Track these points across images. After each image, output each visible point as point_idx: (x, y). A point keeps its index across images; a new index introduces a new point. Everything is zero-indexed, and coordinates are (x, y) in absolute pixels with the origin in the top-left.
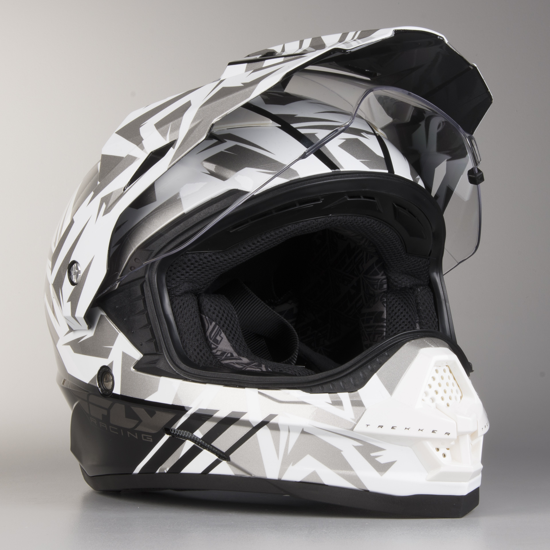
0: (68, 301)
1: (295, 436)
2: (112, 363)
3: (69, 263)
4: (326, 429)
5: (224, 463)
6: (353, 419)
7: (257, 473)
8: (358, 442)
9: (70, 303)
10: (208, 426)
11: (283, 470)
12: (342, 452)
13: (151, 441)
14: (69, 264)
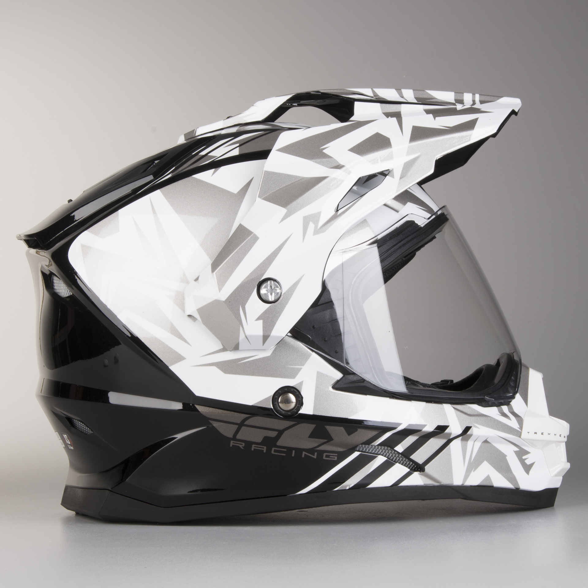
0: (258, 319)
1: (478, 445)
2: (301, 383)
3: (261, 280)
4: (503, 437)
5: (416, 474)
6: (518, 428)
7: (445, 481)
8: (517, 447)
9: (261, 322)
10: (410, 440)
11: (466, 477)
12: (507, 457)
13: (336, 459)
14: (260, 282)
